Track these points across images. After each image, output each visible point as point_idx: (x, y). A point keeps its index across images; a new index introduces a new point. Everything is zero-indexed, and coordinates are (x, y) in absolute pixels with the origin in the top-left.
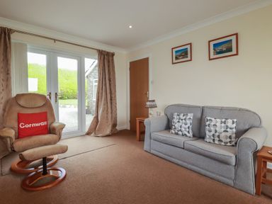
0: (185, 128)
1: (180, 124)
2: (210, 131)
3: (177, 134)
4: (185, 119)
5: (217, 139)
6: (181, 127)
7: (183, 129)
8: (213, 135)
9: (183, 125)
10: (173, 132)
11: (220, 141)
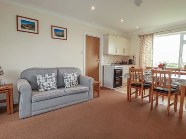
0: (52, 84)
1: (48, 82)
2: (68, 81)
3: (47, 90)
4: (51, 78)
5: (72, 84)
6: (49, 84)
7: (51, 85)
8: (70, 83)
9: (51, 82)
10: (43, 90)
11: (73, 84)
